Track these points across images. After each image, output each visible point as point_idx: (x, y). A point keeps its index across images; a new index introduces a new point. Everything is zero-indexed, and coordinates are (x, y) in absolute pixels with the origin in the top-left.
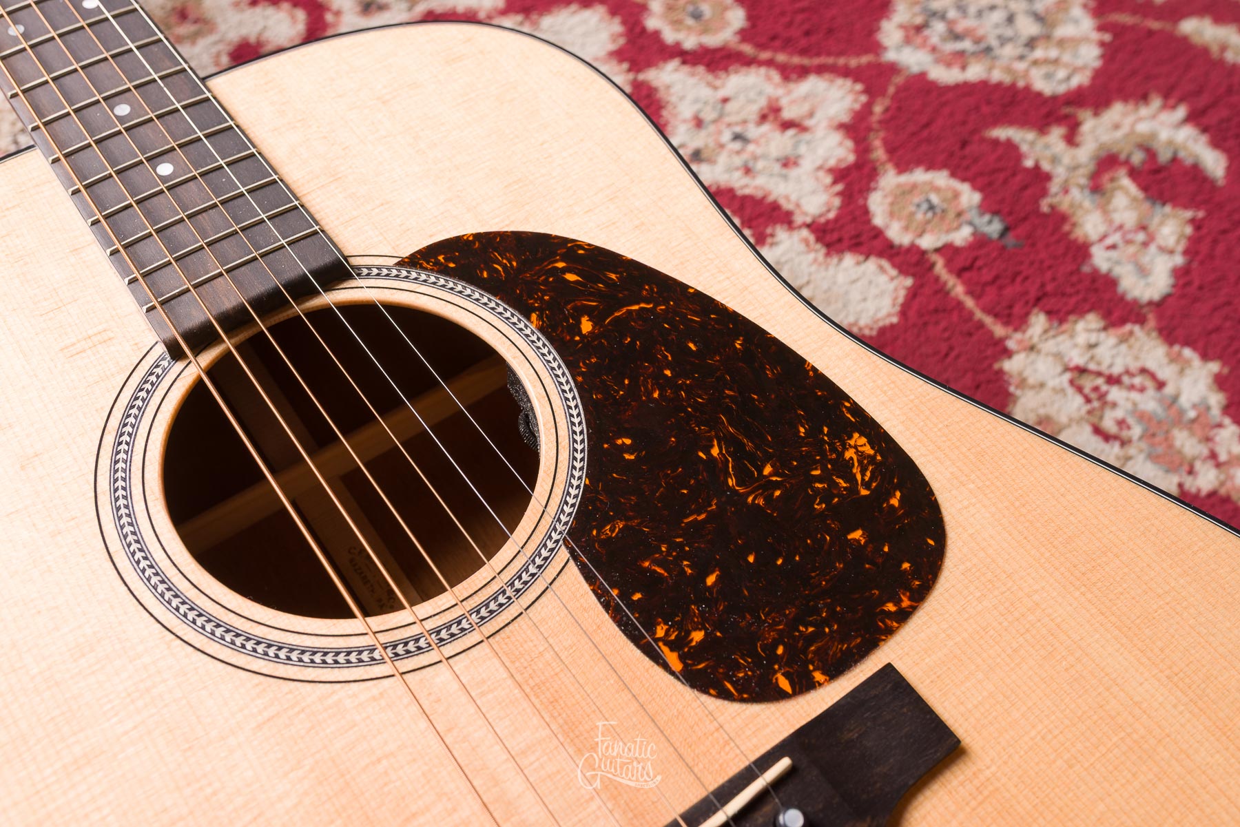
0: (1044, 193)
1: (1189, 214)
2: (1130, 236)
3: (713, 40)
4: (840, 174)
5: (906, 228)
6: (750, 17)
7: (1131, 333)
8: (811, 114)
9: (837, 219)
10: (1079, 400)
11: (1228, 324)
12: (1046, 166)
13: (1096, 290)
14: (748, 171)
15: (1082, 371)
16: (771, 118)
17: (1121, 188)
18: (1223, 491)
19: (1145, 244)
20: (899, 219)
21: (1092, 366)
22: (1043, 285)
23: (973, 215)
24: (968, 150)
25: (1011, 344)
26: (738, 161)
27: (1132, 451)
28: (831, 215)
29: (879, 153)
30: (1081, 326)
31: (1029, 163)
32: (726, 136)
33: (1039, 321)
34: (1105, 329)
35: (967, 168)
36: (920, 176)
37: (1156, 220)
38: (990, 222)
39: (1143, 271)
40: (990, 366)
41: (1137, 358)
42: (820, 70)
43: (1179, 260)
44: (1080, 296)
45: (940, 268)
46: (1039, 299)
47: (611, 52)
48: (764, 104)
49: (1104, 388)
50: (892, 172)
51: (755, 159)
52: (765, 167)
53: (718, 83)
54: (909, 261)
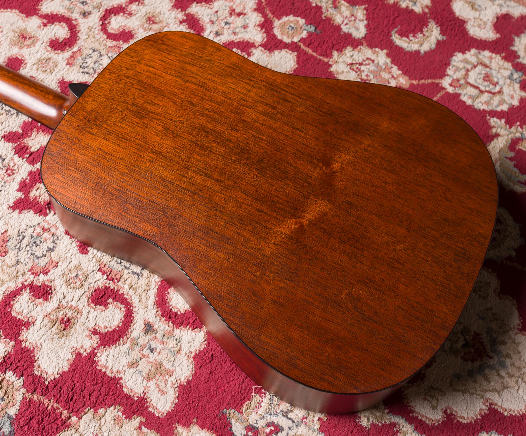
0: (322, 13)
1: (363, 7)
2: (350, 19)
4: (262, 26)
5: (288, 37)
7: (361, 49)
8: (244, 9)
9: (268, 40)
10: (354, 73)
11: (385, 37)
12: (319, 4)
13: (347, 39)
14: (235, 33)
15: (352, 64)
16: (233, 13)
17: (342, 4)
18: (398, 85)
19: (355, 20)
20: (285, 35)
21: (354, 62)
22: (332, 42)
23: (305, 27)
24: (295, 7)
25: (330, 63)
26: (230, 31)
28: (265, 40)
29: (270, 15)
30: (347, 51)
31: (314, 5)
32: (223, 24)
33: (335, 54)
34: (353, 50)
35: (297, 12)
36: (285, 19)
37: (355, 12)
38: (310, 27)
39: (357, 29)
40: (327, 71)
41: (365, 56)
43: (365, 22)
44: (343, 42)
45: (302, 46)
46: (333, 47)
47: (172, 6)
48: (229, 9)
49: (359, 67)
50: (276, 20)
51: (235, 29)
52: (239, 31)
53: (211, 6)
54: (293, 47)
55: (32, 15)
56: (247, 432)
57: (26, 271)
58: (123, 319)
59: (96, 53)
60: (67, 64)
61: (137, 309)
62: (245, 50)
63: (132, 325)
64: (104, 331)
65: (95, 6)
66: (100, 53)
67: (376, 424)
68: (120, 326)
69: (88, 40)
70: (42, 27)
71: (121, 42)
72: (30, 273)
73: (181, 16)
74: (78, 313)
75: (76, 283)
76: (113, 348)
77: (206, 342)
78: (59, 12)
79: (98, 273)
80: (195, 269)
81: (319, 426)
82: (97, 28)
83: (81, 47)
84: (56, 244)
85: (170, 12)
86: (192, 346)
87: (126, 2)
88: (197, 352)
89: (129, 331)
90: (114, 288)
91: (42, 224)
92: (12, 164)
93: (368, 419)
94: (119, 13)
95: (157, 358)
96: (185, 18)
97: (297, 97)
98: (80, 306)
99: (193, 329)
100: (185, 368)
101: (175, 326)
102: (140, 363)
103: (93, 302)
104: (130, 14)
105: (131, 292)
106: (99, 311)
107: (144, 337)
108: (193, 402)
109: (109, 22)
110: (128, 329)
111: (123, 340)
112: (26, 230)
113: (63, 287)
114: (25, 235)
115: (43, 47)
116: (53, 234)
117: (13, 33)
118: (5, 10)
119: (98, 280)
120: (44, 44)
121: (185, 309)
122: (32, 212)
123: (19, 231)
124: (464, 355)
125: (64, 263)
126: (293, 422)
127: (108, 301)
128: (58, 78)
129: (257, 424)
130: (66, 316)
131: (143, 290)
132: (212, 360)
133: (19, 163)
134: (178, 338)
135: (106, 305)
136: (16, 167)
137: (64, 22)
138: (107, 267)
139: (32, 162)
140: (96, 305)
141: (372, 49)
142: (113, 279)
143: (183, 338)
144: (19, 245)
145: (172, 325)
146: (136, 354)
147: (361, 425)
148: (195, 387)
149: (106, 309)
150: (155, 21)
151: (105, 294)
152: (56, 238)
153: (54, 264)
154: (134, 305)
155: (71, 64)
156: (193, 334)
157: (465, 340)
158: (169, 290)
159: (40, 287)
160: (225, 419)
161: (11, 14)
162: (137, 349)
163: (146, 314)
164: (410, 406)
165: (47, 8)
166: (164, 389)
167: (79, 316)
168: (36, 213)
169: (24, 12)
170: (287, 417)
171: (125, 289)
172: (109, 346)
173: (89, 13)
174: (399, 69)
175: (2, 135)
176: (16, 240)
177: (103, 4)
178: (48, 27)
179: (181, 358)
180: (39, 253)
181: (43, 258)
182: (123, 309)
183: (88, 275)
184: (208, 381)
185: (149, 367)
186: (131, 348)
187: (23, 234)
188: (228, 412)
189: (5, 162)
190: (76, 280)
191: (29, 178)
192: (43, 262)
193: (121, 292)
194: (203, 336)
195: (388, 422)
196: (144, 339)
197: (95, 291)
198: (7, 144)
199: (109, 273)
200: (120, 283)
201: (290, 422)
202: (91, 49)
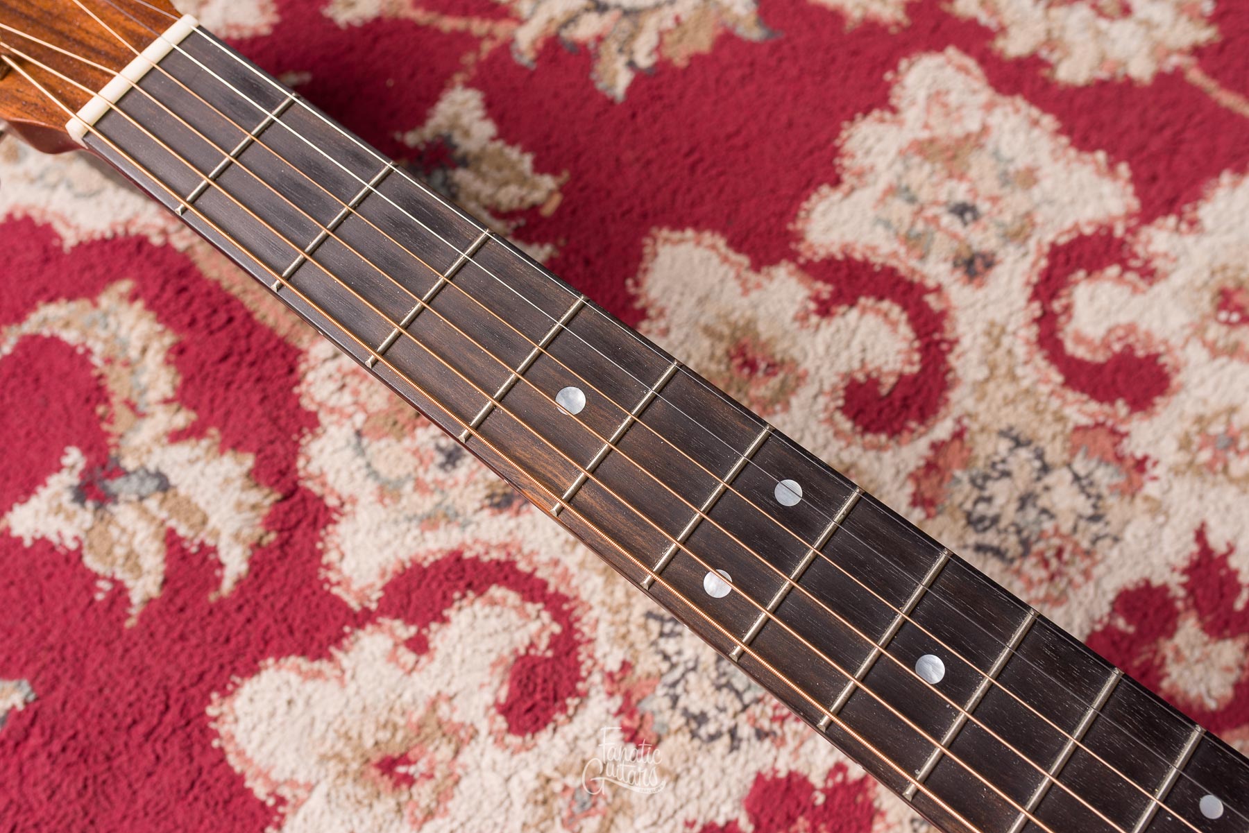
55: (774, 262)
59: (1024, 453)
60: (914, 504)
65: (1009, 229)
66: (1040, 455)
69: (991, 386)
70: (814, 319)
71: (1121, 407)
78: (874, 249)
82: (1023, 333)
83: (966, 421)
87: (1129, 216)
94: (1103, 268)
104: (1149, 274)
109: (1068, 309)
115: (822, 416)
117: (707, 343)
118: (677, 235)
120: (822, 400)
137: (895, 300)
155: (932, 503)
161: (697, 253)
165: (828, 230)
169: (745, 247)
173: (989, 262)
177: (1039, 219)
178: (838, 321)
202: (1003, 434)
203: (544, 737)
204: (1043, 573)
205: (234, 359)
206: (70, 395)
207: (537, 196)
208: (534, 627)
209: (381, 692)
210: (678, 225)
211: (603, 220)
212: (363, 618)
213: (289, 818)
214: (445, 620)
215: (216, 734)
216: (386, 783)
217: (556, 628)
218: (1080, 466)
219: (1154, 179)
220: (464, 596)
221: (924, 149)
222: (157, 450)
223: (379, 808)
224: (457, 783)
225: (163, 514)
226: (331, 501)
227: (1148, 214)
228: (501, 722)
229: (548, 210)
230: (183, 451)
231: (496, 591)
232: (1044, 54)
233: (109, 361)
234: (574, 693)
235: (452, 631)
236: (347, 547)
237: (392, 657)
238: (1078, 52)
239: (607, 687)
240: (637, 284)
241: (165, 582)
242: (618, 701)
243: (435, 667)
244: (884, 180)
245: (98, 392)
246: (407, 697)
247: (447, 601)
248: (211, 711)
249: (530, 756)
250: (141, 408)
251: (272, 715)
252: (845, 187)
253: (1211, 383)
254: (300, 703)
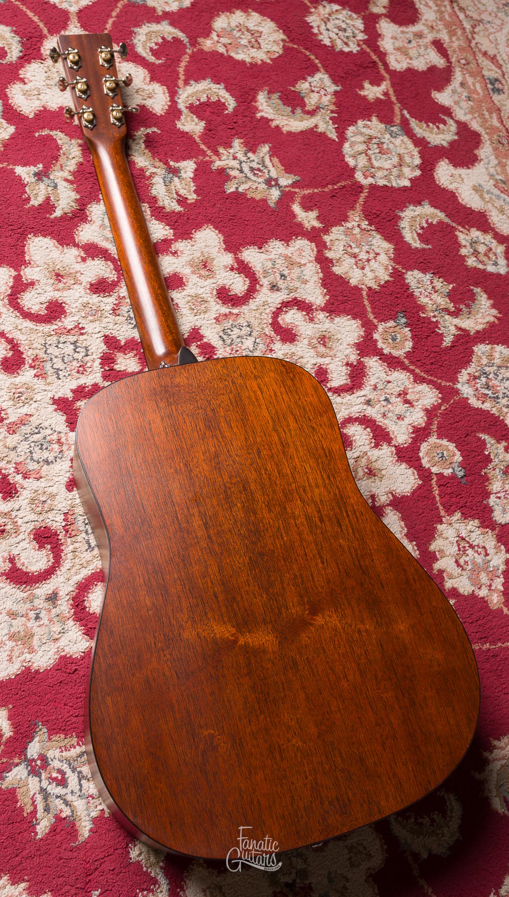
0: (486, 467)
3: (395, 353)
4: (416, 430)
5: (429, 461)
6: (413, 348)
7: (487, 532)
8: (418, 400)
9: (407, 448)
10: (457, 548)
12: (492, 457)
13: (484, 512)
14: (384, 415)
15: (463, 539)
16: (403, 395)
18: (486, 599)
20: (429, 457)
21: (467, 539)
22: (466, 502)
23: (456, 465)
25: (444, 520)
26: (382, 410)
27: (464, 573)
28: (406, 445)
29: (434, 427)
30: (471, 523)
31: (487, 453)
32: (382, 398)
33: (458, 515)
34: (479, 527)
35: (463, 446)
36: (445, 442)
38: (461, 470)
39: (504, 511)
40: (433, 524)
41: (484, 542)
42: (429, 382)
44: (477, 512)
45: (434, 482)
46: (462, 507)
47: (355, 343)
48: (402, 389)
49: (467, 548)
50: (435, 437)
51: (389, 412)
52: (391, 417)
53: (390, 373)
54: (424, 474)
55: (230, 252)
56: (38, 759)
57: (14, 461)
58: (42, 571)
59: (248, 329)
60: (215, 319)
61: (61, 574)
62: (377, 438)
63: (44, 582)
64: (19, 565)
65: (289, 287)
66: (251, 332)
67: (142, 865)
68: (35, 574)
69: (254, 312)
70: (228, 269)
71: (278, 338)
72: (14, 465)
73: (353, 358)
74: (16, 532)
75: (38, 507)
76: (11, 587)
77: (83, 654)
78: (255, 267)
79: (62, 515)
80: (116, 591)
81: (96, 816)
82: (272, 308)
83: (242, 314)
84: (56, 461)
85: (348, 347)
86: (69, 647)
87: (319, 306)
88: (68, 655)
89: (37, 585)
90: (61, 539)
91: (62, 435)
92: (89, 365)
93: (140, 854)
94: (302, 311)
95: (34, 628)
96: (355, 363)
97: (353, 530)
98: (22, 529)
99: (83, 634)
100: (45, 658)
101: (74, 616)
102: (18, 618)
103: (34, 535)
104: (311, 320)
105: (70, 556)
106: (32, 546)
107: (42, 602)
108: (24, 691)
109: (286, 312)
110: (37, 583)
111: (25, 588)
112: (47, 428)
113: (26, 501)
114: (41, 431)
115: (211, 288)
116: (61, 451)
117: (199, 255)
119: (56, 522)
120: (214, 285)
121: (96, 611)
122: (64, 418)
123: (40, 424)
124: (279, 893)
125: (46, 482)
126: (81, 790)
127: (46, 545)
128: (196, 325)
129: (52, 760)
130: (4, 526)
131: (81, 563)
132: (73, 674)
133: (96, 369)
134: (66, 629)
135: (41, 547)
136: (90, 370)
137: (250, 280)
138: (73, 517)
139: (105, 377)
140: (34, 539)
141: (498, 542)
142: (68, 532)
143: (70, 633)
144: (29, 435)
145: (72, 613)
146: (22, 608)
147: (129, 852)
148: (38, 681)
149: (38, 550)
150: (326, 344)
151: (50, 537)
152: (60, 456)
153: (38, 476)
154: (62, 568)
155: (219, 321)
156: (81, 638)
157: (294, 881)
158: (100, 583)
159: (10, 484)
160: (33, 730)
161: (215, 236)
162: (28, 606)
163: (63, 584)
164: (185, 882)
165: (249, 255)
166: (14, 658)
167: (13, 535)
168: (66, 421)
169: (227, 244)
170: (80, 780)
171: (68, 548)
172: (11, 582)
173: (278, 290)
174: (503, 585)
175: (107, 334)
176: (31, 429)
177: (298, 291)
178: (233, 273)
179: (52, 647)
180: (36, 457)
181: (35, 463)
182: (50, 564)
183: (53, 510)
184: (52, 687)
185: (21, 629)
186: (24, 600)
187: (41, 429)
188: (40, 727)
189: (86, 358)
190: (40, 505)
191: (90, 387)
192: (32, 466)
193: (62, 547)
194: (85, 647)
195: (153, 875)
196: (40, 603)
197: (45, 527)
198: (103, 344)
199: (69, 523)
200: (69, 539)
201: (78, 787)
202: (247, 322)
203: (95, 296)
204: (230, 352)
205: (92, 175)
206: (50, 154)
207: (189, 197)
208: (111, 276)
209: (68, 261)
210: (216, 228)
211: (200, 213)
212: (76, 245)
213: (28, 268)
214: (93, 259)
215: (27, 241)
216: (55, 277)
217: (116, 279)
218: (257, 341)
219: (333, 304)
220: (101, 258)
221: (286, 257)
222: (60, 179)
223: (49, 280)
224: (69, 289)
225: (51, 193)
226: (89, 219)
227: (323, 310)
228: (88, 286)
229: (189, 202)
230: (65, 184)
231: (109, 263)
232: (334, 261)
233: (64, 154)
234: (109, 293)
235: (93, 263)
236: (84, 230)
237: (76, 257)
238: (343, 267)
239: (117, 298)
240: (195, 232)
241: (40, 205)
242: (117, 302)
243: (84, 266)
244: (272, 256)
245: (56, 158)
246: (73, 266)
247: (97, 256)
248: (29, 236)
249: (89, 296)
250: (63, 168)
251: (41, 247)
252: (261, 251)
253: (303, 349)
254: (49, 249)
